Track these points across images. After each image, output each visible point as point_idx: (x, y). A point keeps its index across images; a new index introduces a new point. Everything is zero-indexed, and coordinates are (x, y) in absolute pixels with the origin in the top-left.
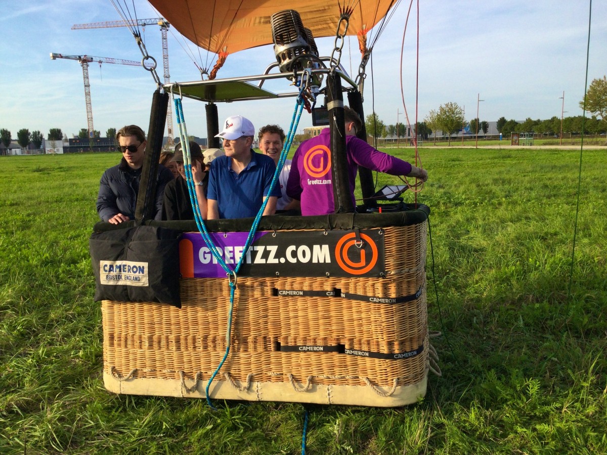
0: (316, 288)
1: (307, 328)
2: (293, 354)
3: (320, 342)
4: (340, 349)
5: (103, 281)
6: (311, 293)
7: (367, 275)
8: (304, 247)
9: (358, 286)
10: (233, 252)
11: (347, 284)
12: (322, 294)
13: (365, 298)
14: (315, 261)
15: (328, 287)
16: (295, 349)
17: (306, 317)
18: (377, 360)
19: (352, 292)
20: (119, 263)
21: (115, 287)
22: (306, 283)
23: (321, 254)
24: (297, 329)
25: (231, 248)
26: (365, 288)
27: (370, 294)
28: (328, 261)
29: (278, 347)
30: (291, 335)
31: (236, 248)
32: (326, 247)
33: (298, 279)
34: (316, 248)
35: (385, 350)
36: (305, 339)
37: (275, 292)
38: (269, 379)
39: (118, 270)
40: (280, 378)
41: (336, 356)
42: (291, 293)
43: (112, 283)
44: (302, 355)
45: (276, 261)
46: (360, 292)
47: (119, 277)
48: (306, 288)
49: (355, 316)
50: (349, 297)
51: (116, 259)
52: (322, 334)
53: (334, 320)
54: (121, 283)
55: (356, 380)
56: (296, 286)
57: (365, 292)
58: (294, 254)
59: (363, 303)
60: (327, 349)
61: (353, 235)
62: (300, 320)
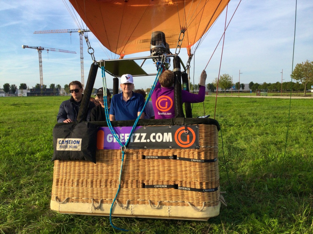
0: (164, 154)
1: (159, 175)
2: (151, 189)
3: (165, 183)
4: (176, 187)
5: (58, 149)
6: (162, 157)
7: (190, 148)
8: (159, 134)
9: (185, 154)
10: (124, 136)
11: (180, 153)
12: (167, 158)
13: (189, 160)
14: (164, 141)
15: (170, 154)
16: (152, 186)
17: (158, 170)
18: (194, 192)
19: (182, 156)
20: (67, 139)
21: (64, 151)
22: (159, 152)
23: (168, 137)
24: (154, 176)
25: (123, 135)
26: (189, 155)
27: (191, 157)
28: (171, 141)
29: (144, 186)
30: (151, 179)
31: (125, 134)
32: (170, 134)
33: (156, 150)
34: (165, 134)
35: (198, 187)
36: (158, 182)
37: (144, 157)
38: (138, 203)
39: (66, 143)
40: (144, 202)
41: (173, 190)
42: (152, 157)
43: (62, 149)
44: (156, 190)
45: (145, 141)
46: (186, 157)
47: (66, 147)
48: (159, 155)
49: (184, 169)
50: (181, 159)
51: (66, 138)
52: (166, 179)
53: (173, 171)
54: (67, 149)
55: (183, 204)
56: (154, 154)
57: (189, 157)
58: (154, 137)
59: (188, 162)
60: (169, 187)
61: (184, 128)
62: (156, 171)
